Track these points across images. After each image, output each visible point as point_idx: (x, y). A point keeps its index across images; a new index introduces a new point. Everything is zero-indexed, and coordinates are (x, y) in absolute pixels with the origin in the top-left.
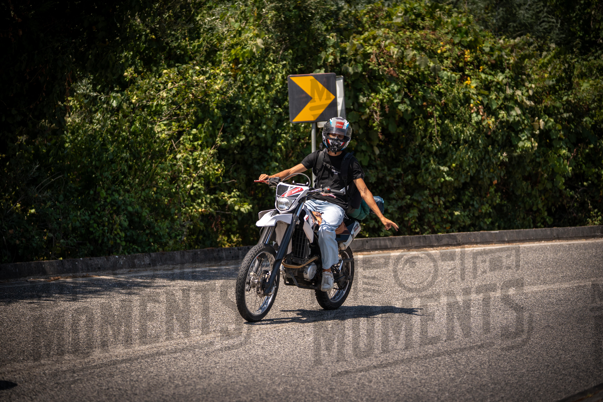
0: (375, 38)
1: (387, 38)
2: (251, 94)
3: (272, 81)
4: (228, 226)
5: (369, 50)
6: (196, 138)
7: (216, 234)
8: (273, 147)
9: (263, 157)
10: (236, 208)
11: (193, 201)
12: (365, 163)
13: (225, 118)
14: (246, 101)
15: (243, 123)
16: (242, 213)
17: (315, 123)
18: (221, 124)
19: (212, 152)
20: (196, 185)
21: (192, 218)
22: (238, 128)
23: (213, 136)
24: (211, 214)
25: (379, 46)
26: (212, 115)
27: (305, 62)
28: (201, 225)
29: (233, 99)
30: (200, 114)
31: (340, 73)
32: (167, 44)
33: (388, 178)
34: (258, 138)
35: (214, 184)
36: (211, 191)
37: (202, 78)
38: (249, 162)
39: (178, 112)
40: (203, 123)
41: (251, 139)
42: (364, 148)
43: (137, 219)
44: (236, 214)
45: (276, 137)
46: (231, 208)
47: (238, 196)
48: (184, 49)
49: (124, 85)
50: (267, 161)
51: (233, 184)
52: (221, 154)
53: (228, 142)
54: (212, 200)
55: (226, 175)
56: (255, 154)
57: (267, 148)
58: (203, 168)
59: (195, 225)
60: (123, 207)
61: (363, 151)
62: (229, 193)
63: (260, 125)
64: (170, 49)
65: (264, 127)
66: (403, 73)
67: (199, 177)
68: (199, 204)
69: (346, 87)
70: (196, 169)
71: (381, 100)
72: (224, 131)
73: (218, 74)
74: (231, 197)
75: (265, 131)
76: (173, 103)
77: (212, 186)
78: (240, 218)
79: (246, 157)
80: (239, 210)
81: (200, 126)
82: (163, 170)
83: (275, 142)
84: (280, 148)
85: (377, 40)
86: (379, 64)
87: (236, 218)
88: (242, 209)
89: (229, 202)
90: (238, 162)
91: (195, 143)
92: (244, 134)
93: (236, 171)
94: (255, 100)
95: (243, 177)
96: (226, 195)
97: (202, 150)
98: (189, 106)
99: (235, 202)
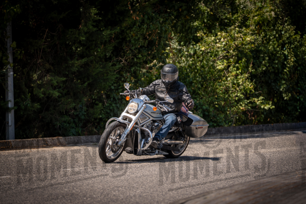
2: (268, 43)
4: (259, 118)
6: (238, 69)
8: (282, 73)
9: (277, 79)
10: (262, 107)
11: (238, 103)
13: (254, 58)
14: (265, 47)
15: (264, 60)
16: (266, 109)
18: (252, 60)
19: (247, 75)
20: (239, 95)
21: (237, 113)
22: (261, 63)
23: (247, 67)
24: (248, 110)
26: (246, 56)
28: (243, 117)
29: (258, 47)
30: (240, 55)
32: (220, 17)
34: (273, 68)
35: (249, 94)
36: (248, 99)
37: (240, 35)
38: (270, 82)
39: (227, 54)
40: (242, 60)
41: (269, 68)
43: (207, 113)
44: (262, 111)
46: (259, 107)
47: (263, 99)
48: (229, 19)
49: (198, 40)
50: (279, 80)
51: (260, 93)
52: (252, 77)
53: (256, 70)
54: (248, 103)
55: (255, 89)
56: (272, 76)
57: (278, 73)
58: (242, 85)
59: (239, 117)
60: (199, 107)
62: (258, 98)
63: (274, 60)
64: (221, 20)
65: (276, 62)
67: (241, 90)
68: (241, 105)
70: (239, 85)
72: (253, 64)
73: (249, 33)
74: (259, 100)
75: (277, 64)
76: (225, 50)
77: (248, 95)
78: (265, 113)
79: (267, 79)
80: (264, 108)
81: (240, 62)
82: (220, 86)
83: (283, 70)
84: (286, 72)
87: (263, 113)
88: (266, 108)
89: (258, 103)
90: (263, 82)
91: (238, 72)
92: (265, 66)
93: (261, 87)
94: (271, 47)
95: (265, 90)
96: (256, 99)
97: (241, 75)
98: (233, 51)
99: (262, 103)
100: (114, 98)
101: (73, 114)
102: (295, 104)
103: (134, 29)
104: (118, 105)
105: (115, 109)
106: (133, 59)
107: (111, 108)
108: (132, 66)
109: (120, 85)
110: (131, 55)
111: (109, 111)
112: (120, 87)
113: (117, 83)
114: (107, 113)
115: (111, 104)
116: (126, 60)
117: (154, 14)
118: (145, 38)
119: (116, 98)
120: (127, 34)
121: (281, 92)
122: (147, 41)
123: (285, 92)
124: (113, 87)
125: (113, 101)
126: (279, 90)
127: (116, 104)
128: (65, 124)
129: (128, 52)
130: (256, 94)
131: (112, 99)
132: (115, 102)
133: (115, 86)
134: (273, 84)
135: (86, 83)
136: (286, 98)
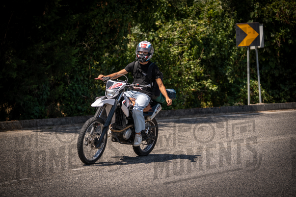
0: (278, 5)
1: (284, 5)
2: (217, 33)
3: (227, 26)
4: (206, 97)
5: (275, 11)
6: (191, 55)
7: (200, 101)
8: (228, 59)
9: (223, 64)
10: (210, 88)
11: (189, 85)
12: (273, 67)
13: (205, 45)
14: (215, 36)
15: (213, 47)
16: (213, 90)
17: (249, 47)
18: (203, 48)
19: (198, 61)
20: (190, 77)
21: (188, 93)
22: (211, 49)
23: (199, 53)
24: (198, 91)
25: (280, 9)
26: (198, 43)
27: (243, 17)
28: (193, 97)
29: (209, 36)
30: (193, 43)
31: (261, 23)
32: (177, 8)
33: (284, 74)
34: (221, 54)
35: (199, 77)
36: (198, 81)
37: (194, 25)
38: (217, 66)
39: (182, 42)
40: (194, 47)
41: (217, 55)
42: (273, 59)
44: (210, 91)
45: (230, 54)
46: (208, 88)
47: (211, 82)
48: (185, 11)
49: (156, 29)
50: (225, 66)
51: (208, 77)
52: (203, 63)
53: (206, 56)
54: (198, 85)
55: (205, 73)
56: (219, 62)
57: (225, 59)
58: (194, 69)
59: (190, 97)
61: (272, 61)
62: (207, 81)
63: (222, 48)
64: (178, 11)
65: (224, 49)
66: (292, 23)
67: (192, 73)
68: (192, 87)
69: (264, 29)
70: (191, 69)
71: (281, 36)
72: (204, 51)
73: (202, 24)
74: (207, 83)
75: (224, 51)
76: (179, 37)
79: (215, 64)
80: (212, 89)
81: (192, 49)
82: (174, 70)
83: (229, 57)
84: (232, 59)
85: (280, 6)
86: (280, 18)
87: (210, 93)
88: (213, 89)
89: (206, 86)
90: (211, 66)
91: (190, 57)
92: (214, 52)
93: (210, 70)
94: (220, 36)
95: (213, 73)
96: (205, 82)
97: (193, 60)
98: (187, 39)
99: (210, 85)
100: (77, 79)
101: (37, 93)
102: (238, 86)
103: (98, 17)
104: (80, 86)
105: (77, 89)
106: (96, 44)
107: (74, 88)
108: (95, 50)
109: (82, 68)
110: (93, 40)
111: (71, 91)
112: (83, 69)
113: (80, 65)
114: (70, 92)
115: (74, 85)
116: (89, 45)
117: (116, 4)
118: (108, 26)
119: (79, 79)
120: (92, 22)
121: (227, 76)
122: (109, 29)
123: (230, 76)
124: (76, 69)
125: (76, 82)
126: (225, 74)
127: (78, 84)
128: (30, 103)
129: (92, 37)
130: (205, 77)
131: (75, 80)
132: (77, 82)
133: (78, 68)
134: (220, 69)
135: (49, 66)
136: (230, 82)
